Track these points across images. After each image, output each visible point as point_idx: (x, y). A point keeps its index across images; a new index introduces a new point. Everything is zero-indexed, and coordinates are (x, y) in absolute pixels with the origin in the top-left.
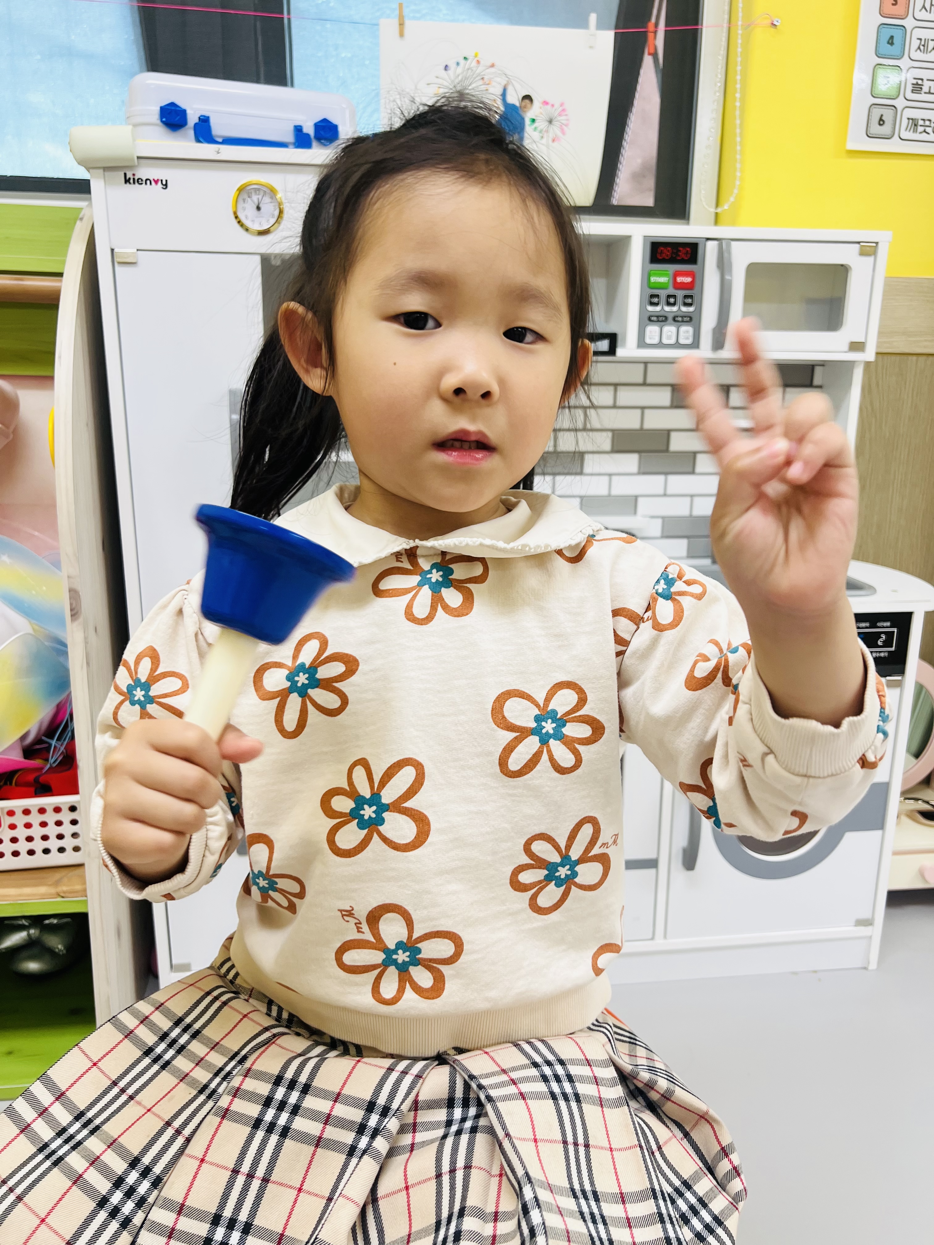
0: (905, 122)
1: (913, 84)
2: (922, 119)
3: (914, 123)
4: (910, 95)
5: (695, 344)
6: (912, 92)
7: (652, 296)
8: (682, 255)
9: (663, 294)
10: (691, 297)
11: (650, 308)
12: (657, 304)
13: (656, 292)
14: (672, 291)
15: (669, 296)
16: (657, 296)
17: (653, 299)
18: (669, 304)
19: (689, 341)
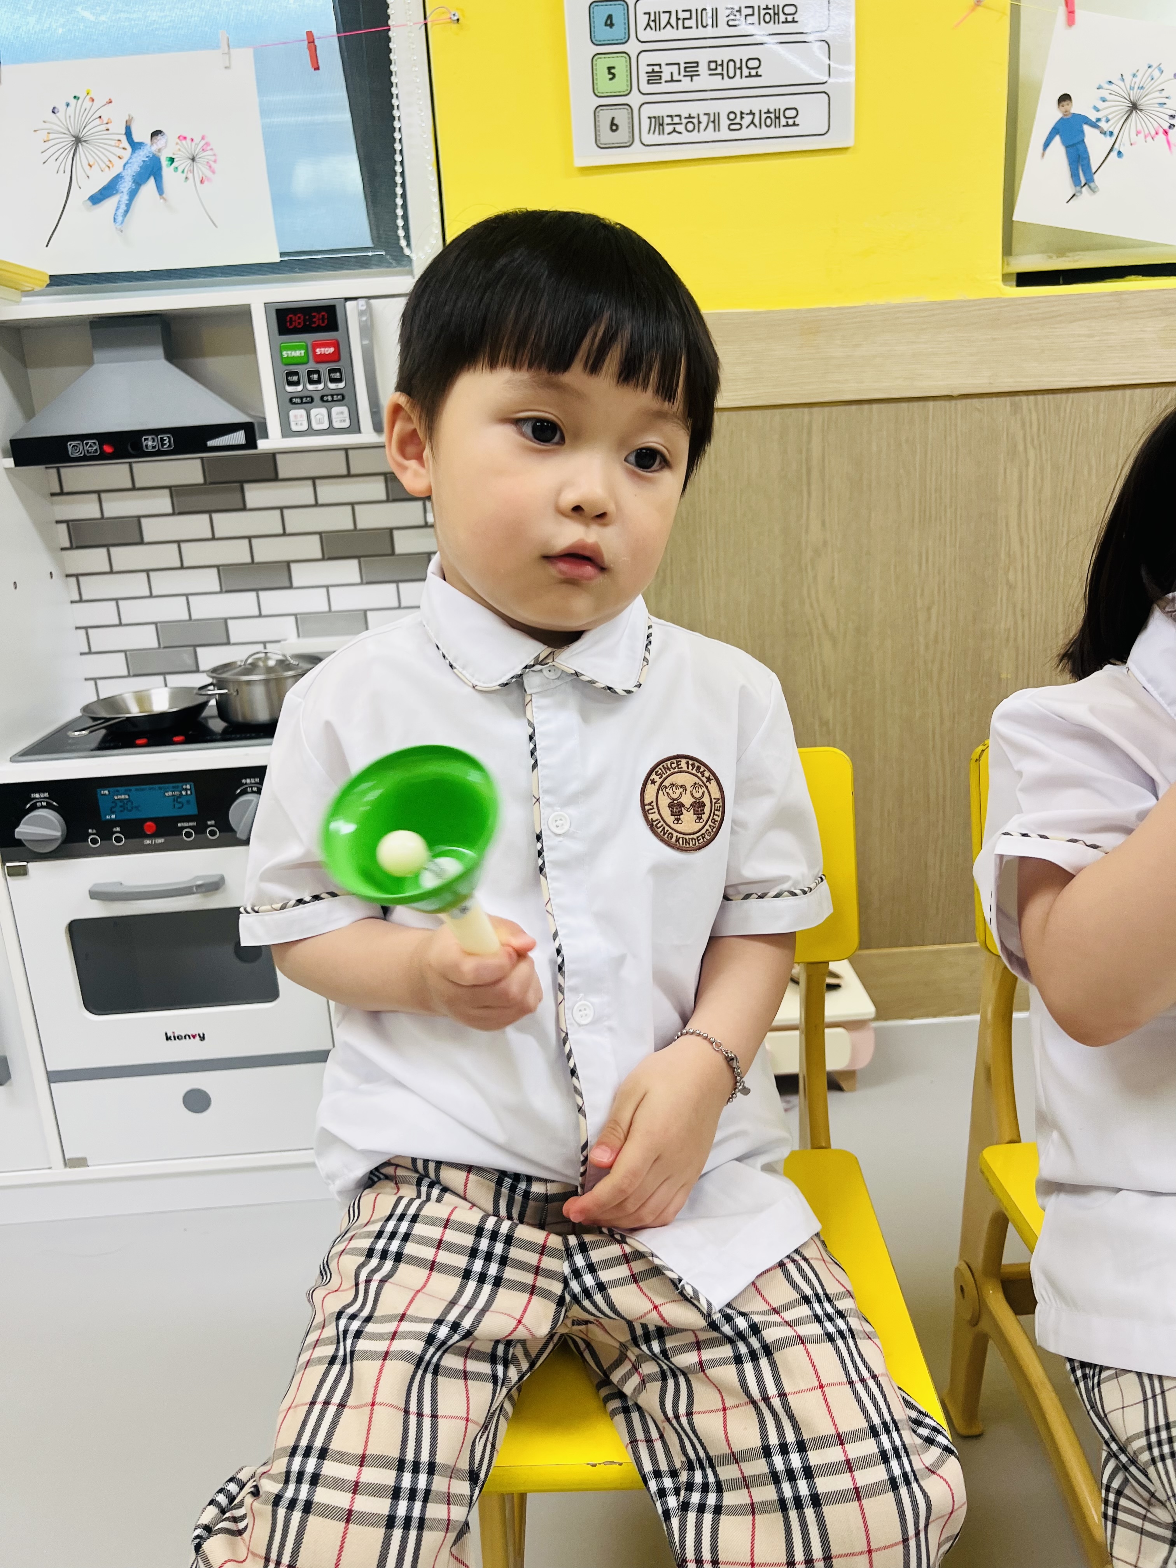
0: (645, 123)
1: (647, 73)
2: (668, 116)
3: (658, 123)
4: (646, 88)
5: (355, 427)
6: (648, 83)
7: (289, 374)
8: (317, 321)
9: (303, 370)
10: (339, 370)
11: (290, 389)
12: (297, 383)
13: (293, 368)
14: (312, 366)
15: (310, 373)
16: (296, 373)
17: (291, 377)
18: (311, 382)
19: (346, 424)
